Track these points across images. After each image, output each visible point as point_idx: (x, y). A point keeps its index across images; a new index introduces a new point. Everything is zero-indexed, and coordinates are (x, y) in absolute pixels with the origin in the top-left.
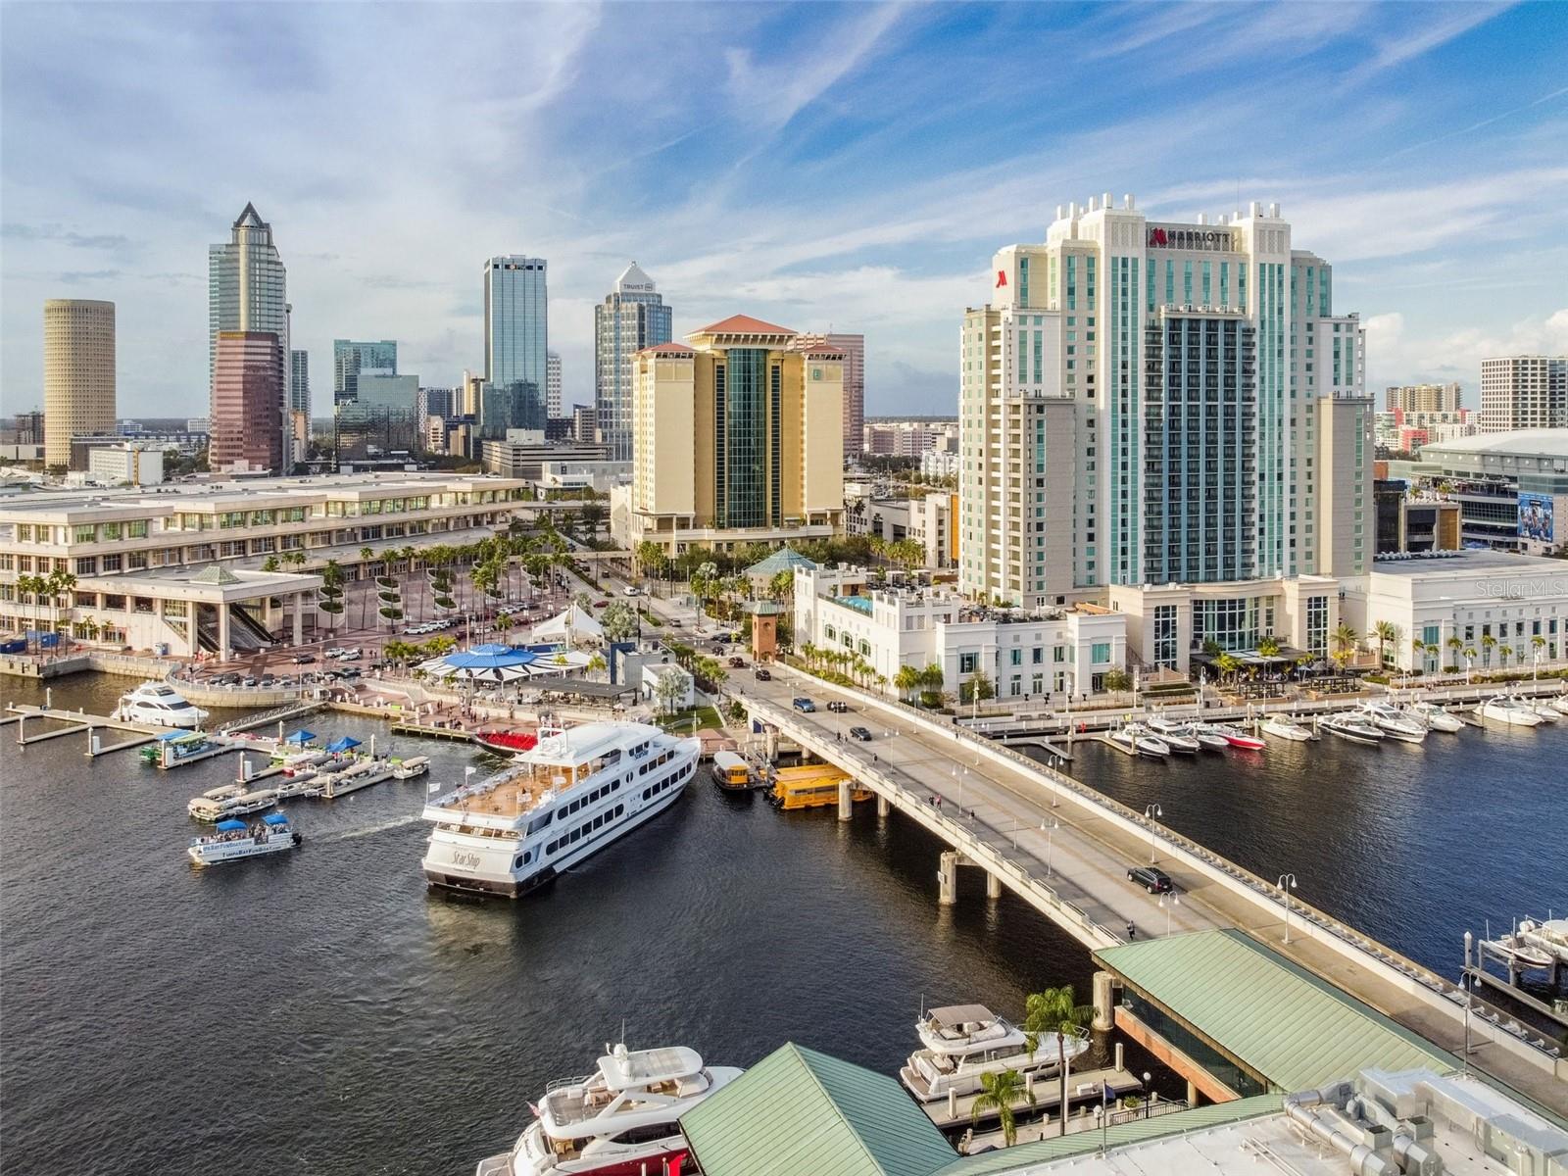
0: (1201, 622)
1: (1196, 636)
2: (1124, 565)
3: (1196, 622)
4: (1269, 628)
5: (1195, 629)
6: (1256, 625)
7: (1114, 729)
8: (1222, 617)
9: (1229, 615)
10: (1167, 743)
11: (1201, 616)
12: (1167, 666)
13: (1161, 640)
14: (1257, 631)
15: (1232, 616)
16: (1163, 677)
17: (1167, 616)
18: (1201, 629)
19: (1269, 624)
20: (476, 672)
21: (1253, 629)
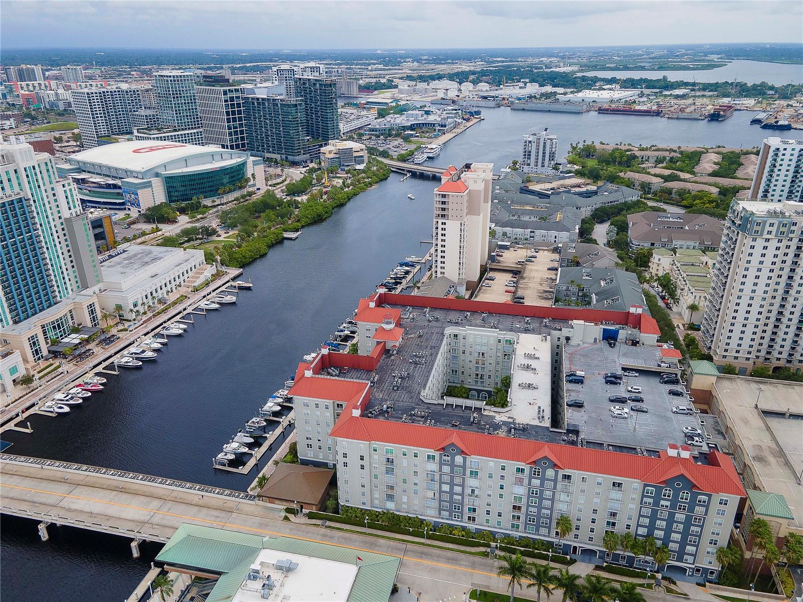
1: (46, 338)
3: (44, 333)
4: (73, 321)
7: (37, 404)
8: (54, 327)
9: (57, 325)
11: (45, 330)
13: (33, 349)
14: (69, 325)
16: (42, 364)
17: (34, 339)
18: (46, 335)
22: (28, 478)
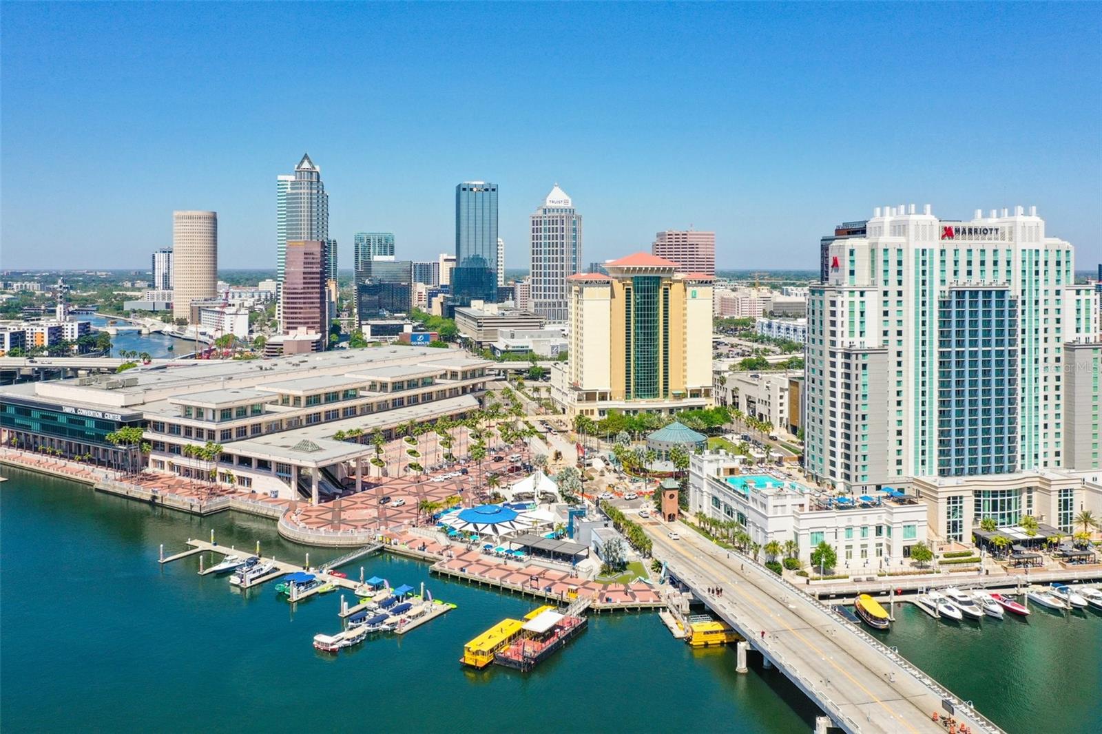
0: (980, 505)
1: (976, 515)
2: (923, 462)
3: (976, 505)
4: (1029, 509)
5: (976, 510)
6: (1020, 507)
7: (921, 592)
8: (995, 503)
9: (1000, 502)
10: (960, 610)
11: (980, 501)
12: (956, 538)
13: (951, 520)
14: (1020, 512)
15: (1003, 501)
16: (954, 548)
17: (956, 503)
18: (980, 510)
19: (1029, 506)
20: (480, 526)
21: (1018, 510)
22: (844, 653)
